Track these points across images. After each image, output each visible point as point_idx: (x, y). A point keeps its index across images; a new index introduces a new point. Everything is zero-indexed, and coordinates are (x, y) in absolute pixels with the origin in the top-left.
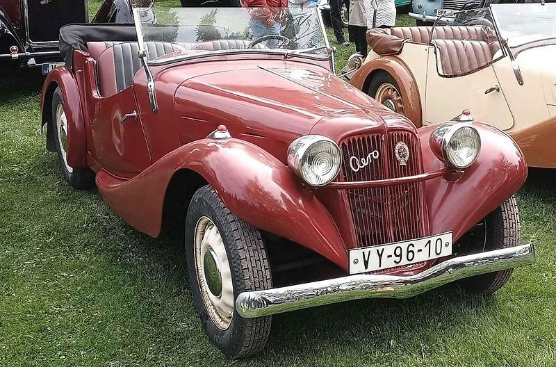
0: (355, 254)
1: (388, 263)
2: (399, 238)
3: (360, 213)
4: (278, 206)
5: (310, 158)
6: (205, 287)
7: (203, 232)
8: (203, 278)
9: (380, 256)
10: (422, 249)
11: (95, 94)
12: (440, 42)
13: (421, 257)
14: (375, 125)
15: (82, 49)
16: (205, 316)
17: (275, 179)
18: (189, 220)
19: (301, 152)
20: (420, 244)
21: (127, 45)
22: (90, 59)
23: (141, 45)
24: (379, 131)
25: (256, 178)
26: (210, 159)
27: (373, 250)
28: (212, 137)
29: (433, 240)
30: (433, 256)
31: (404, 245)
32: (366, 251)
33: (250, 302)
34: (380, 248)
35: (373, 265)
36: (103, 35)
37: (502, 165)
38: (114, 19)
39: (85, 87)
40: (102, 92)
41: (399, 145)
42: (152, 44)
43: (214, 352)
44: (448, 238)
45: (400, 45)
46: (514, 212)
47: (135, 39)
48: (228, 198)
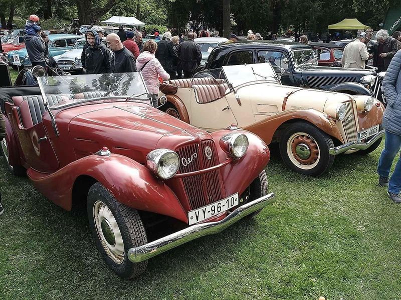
0: (191, 214)
1: (208, 215)
2: (211, 202)
3: (190, 189)
4: (144, 190)
5: (162, 163)
6: (103, 237)
7: (99, 209)
8: (101, 233)
9: (204, 212)
10: (224, 205)
11: (20, 127)
12: (196, 86)
13: (224, 209)
14: (193, 138)
15: (9, 101)
16: (104, 254)
17: (141, 177)
18: (89, 202)
19: (157, 160)
20: (223, 202)
21: (35, 97)
22: (15, 107)
23: (45, 98)
24: (196, 142)
25: (131, 178)
26: (99, 167)
27: (200, 210)
28: (100, 154)
29: (230, 199)
30: (230, 207)
31: (216, 204)
32: (197, 211)
33: (135, 254)
34: (204, 208)
35: (201, 218)
36: (20, 92)
37: (256, 152)
38: (25, 83)
39: (14, 123)
40: (24, 125)
41: (206, 148)
42: (50, 96)
43: (113, 276)
44: (236, 196)
45: (176, 89)
46: (264, 177)
47: (40, 93)
48: (114, 191)
